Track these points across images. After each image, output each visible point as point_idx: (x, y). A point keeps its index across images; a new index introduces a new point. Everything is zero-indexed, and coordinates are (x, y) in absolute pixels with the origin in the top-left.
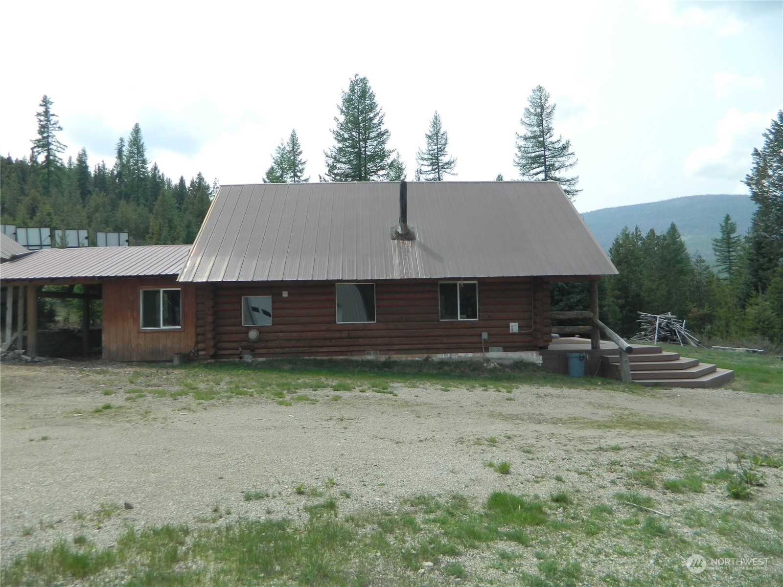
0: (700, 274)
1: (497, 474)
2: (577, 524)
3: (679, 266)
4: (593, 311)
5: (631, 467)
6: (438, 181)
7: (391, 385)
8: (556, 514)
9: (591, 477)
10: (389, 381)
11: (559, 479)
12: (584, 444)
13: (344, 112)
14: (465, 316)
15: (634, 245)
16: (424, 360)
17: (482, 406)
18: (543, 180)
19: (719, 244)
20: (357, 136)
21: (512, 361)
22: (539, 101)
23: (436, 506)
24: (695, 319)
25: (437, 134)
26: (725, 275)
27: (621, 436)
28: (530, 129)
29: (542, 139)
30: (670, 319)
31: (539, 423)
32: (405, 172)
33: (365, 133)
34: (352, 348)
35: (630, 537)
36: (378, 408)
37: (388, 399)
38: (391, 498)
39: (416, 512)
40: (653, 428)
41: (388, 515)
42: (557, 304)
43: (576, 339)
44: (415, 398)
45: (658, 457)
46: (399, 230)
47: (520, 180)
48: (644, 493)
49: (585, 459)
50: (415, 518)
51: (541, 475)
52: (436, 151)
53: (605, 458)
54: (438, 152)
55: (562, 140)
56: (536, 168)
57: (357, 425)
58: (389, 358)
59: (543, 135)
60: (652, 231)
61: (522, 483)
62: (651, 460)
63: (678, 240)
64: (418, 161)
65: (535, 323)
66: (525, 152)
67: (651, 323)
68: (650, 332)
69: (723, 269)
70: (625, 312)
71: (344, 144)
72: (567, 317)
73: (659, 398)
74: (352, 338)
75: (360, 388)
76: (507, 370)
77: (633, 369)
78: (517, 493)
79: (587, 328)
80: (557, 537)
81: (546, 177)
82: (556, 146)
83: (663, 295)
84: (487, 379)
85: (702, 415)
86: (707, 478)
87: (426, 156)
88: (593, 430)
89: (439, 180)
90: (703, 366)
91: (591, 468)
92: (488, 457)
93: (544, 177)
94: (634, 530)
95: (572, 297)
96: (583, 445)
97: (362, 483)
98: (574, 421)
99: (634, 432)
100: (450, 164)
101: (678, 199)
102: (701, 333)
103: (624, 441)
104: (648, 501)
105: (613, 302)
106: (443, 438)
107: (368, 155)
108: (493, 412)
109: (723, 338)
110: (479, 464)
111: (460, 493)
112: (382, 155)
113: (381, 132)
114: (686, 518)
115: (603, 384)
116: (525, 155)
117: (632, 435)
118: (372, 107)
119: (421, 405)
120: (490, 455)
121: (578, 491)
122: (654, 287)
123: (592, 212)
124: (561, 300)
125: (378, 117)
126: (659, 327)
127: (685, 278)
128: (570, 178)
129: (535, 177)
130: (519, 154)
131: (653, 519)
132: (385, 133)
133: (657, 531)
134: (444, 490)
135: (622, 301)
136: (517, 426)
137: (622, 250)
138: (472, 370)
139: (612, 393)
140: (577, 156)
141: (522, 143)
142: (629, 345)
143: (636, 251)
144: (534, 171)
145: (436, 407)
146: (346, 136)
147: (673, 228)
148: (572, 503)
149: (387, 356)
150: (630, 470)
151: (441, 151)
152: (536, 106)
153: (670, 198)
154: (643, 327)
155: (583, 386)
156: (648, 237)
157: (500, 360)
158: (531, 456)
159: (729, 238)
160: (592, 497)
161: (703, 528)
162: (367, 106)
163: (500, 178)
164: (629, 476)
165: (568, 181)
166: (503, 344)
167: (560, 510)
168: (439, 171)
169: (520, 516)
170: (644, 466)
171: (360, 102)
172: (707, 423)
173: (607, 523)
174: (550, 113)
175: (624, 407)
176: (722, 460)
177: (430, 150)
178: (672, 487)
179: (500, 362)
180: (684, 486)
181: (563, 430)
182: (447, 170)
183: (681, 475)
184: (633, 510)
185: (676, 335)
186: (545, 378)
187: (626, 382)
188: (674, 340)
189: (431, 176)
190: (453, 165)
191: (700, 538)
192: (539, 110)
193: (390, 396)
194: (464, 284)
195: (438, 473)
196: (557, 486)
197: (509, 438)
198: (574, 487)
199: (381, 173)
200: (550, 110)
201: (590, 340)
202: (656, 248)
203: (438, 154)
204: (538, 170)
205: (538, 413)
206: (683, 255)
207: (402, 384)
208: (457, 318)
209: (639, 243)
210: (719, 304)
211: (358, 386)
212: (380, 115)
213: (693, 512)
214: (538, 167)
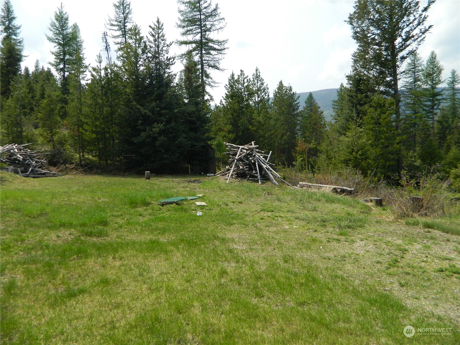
25: (123, 4)
29: (198, 5)
30: (252, 149)
81: (201, 38)
82: (208, 10)
126: (238, 159)
130: (181, 18)
177: (118, 18)
185: (255, 169)
188: (253, 176)
203: (124, 21)
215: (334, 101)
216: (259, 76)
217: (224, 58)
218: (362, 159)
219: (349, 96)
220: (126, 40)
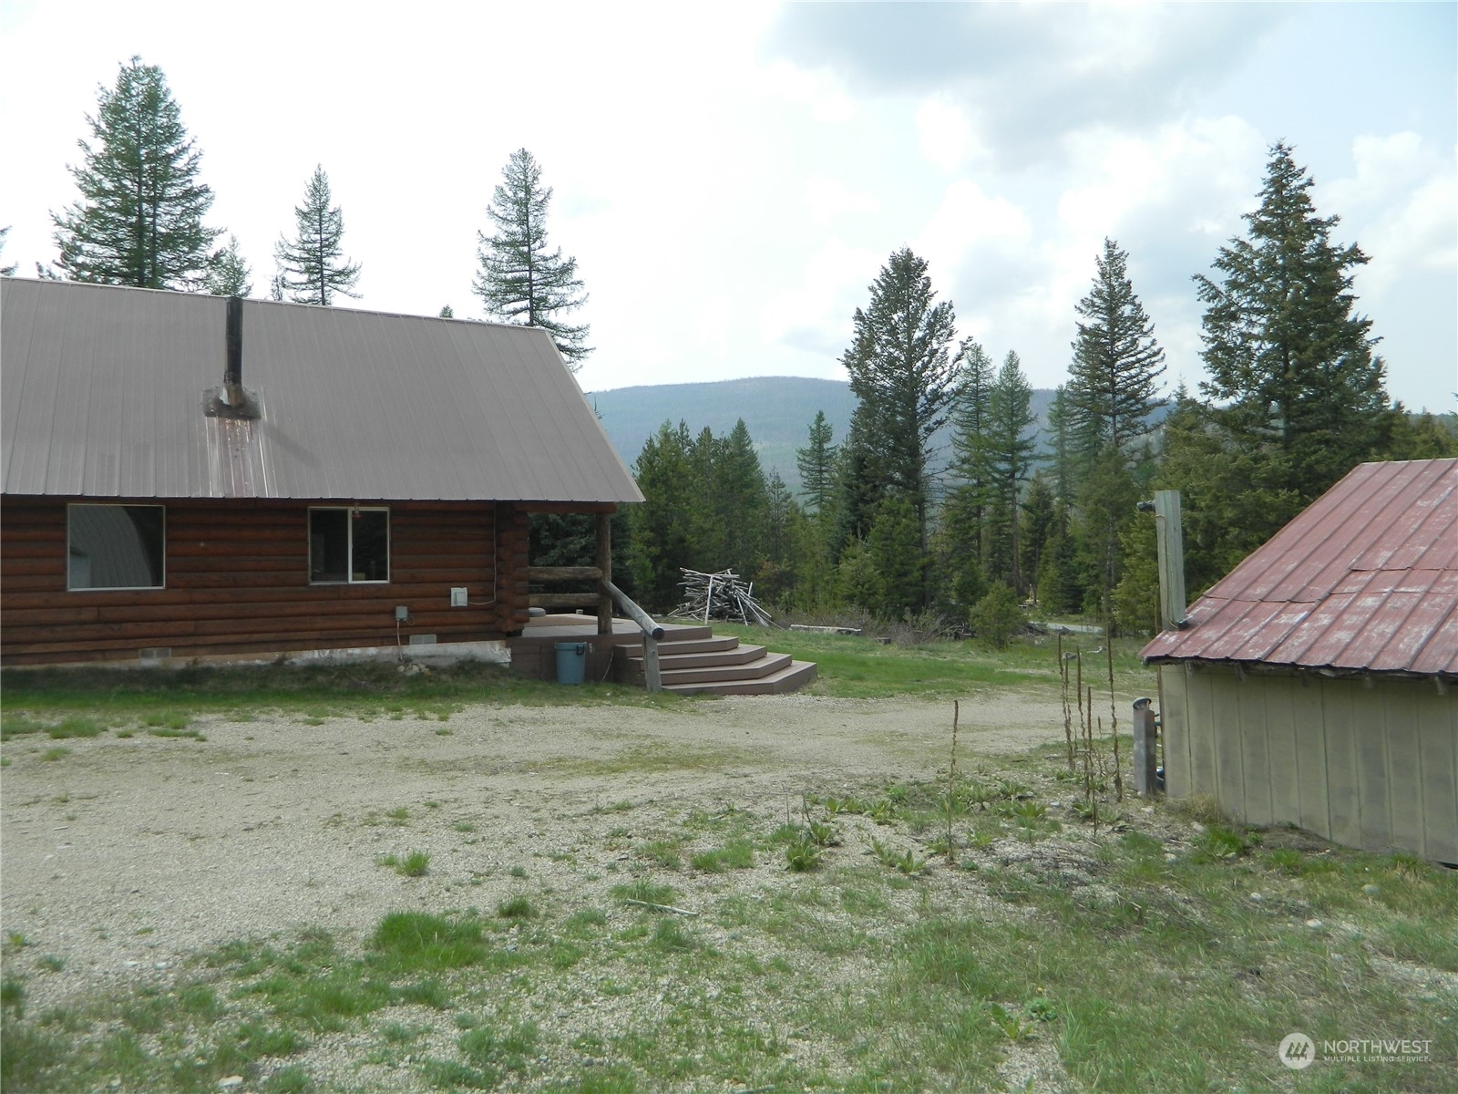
0: (778, 506)
1: (400, 879)
2: (540, 953)
3: (748, 491)
4: (602, 567)
5: (644, 836)
6: (321, 305)
7: (195, 718)
8: (505, 940)
9: (575, 863)
10: (191, 710)
11: (518, 874)
12: (570, 804)
13: (103, 133)
14: (363, 575)
15: (678, 454)
16: (274, 664)
17: (387, 749)
18: (526, 325)
19: (807, 459)
20: (136, 189)
21: (454, 661)
22: (522, 177)
23: (265, 959)
24: (768, 580)
25: (320, 210)
26: (815, 509)
27: (634, 784)
28: (504, 227)
29: (526, 249)
30: (729, 580)
31: (495, 773)
32: (248, 280)
33: (154, 184)
34: (108, 644)
35: (629, 960)
36: (157, 768)
37: (184, 749)
38: (165, 957)
39: (218, 978)
40: (688, 766)
41: (150, 993)
42: (546, 554)
43: (577, 616)
44: (247, 742)
45: (690, 815)
46: (224, 398)
47: (484, 320)
48: (660, 879)
49: (570, 831)
50: (213, 991)
51: (485, 870)
52: (318, 245)
53: (602, 827)
54: (321, 247)
55: (562, 256)
56: (514, 301)
57: (102, 808)
58: (195, 662)
59: (529, 241)
60: (707, 430)
61: (448, 890)
62: (679, 822)
63: (748, 448)
64: (279, 260)
65: (499, 587)
66: (494, 269)
67: (700, 587)
68: (699, 603)
69: (812, 500)
70: (660, 569)
71: (102, 203)
72: (557, 577)
73: (703, 714)
74: (106, 622)
75: (120, 730)
76: (444, 677)
77: (665, 666)
78: (434, 910)
79: (590, 597)
80: (500, 983)
81: (531, 321)
82: (551, 265)
83: (721, 539)
84: (402, 696)
85: (764, 738)
86: (760, 843)
87: (296, 253)
88: (588, 778)
89: (324, 304)
90: (774, 658)
91: (578, 846)
92: (387, 847)
93: (528, 320)
94: (636, 948)
95: (572, 542)
96: (568, 807)
97: (98, 934)
98: (558, 764)
99: (656, 775)
100: (348, 275)
101: (750, 380)
102: (775, 603)
103: (640, 792)
104: (665, 894)
105: (642, 551)
106: (299, 819)
107: (161, 234)
108: (408, 758)
109: (805, 611)
110: (367, 862)
111: (322, 924)
112: (194, 238)
113: (192, 188)
114: (722, 914)
115: (614, 694)
116: (495, 275)
117: (653, 781)
118: (172, 133)
119: (257, 756)
120: (392, 843)
121: (548, 892)
122: (707, 526)
123: (612, 391)
124: (554, 547)
125: (185, 158)
126: (713, 594)
127: (757, 512)
128: (574, 327)
129: (513, 318)
130: (485, 272)
131: (669, 923)
132: (202, 191)
133: (673, 943)
134: (288, 924)
135: (655, 550)
136: (451, 782)
137: (657, 461)
138: (374, 681)
139: (628, 710)
140: (587, 288)
141: (490, 251)
142: (658, 626)
143: (680, 464)
144: (512, 306)
145: (291, 758)
146: (108, 185)
147: (741, 430)
148: (536, 915)
149: (190, 659)
150: (641, 842)
151: (328, 246)
152: (517, 186)
153: (739, 378)
154: (688, 594)
155: (579, 701)
156: (700, 440)
157: (433, 659)
158: (470, 837)
159: (821, 450)
160: (572, 899)
161: (745, 927)
162: (160, 128)
163: (447, 312)
164: (639, 855)
165: (572, 331)
166: (437, 628)
167: (514, 930)
168: (323, 285)
169: (436, 952)
170: (665, 832)
171: (144, 118)
172: (771, 752)
173: (593, 941)
174: (541, 202)
175: (644, 733)
176: (784, 811)
177: (305, 242)
178: (706, 865)
179: (431, 662)
180: (724, 860)
181: (537, 783)
182: (340, 286)
183: (723, 842)
184: (640, 912)
185: (738, 607)
186: (514, 690)
187: (652, 690)
188: (735, 617)
189: (307, 295)
190: (353, 276)
191: (739, 944)
192: (522, 195)
193: (190, 742)
194: (362, 513)
195: (279, 889)
196: (513, 886)
197: (434, 806)
198: (543, 885)
199: (190, 274)
200: (542, 197)
201: (596, 618)
202: (712, 461)
203: (321, 251)
204: (518, 305)
205: (493, 754)
206: (755, 475)
207: (221, 716)
208: (347, 579)
209: (686, 450)
210: (805, 556)
211: (115, 725)
212: (191, 152)
213: (731, 902)
214: (518, 300)
215: (802, 452)
216: (687, 436)
217: (581, 367)
218: (869, 595)
219: (845, 485)
220: (323, 295)
